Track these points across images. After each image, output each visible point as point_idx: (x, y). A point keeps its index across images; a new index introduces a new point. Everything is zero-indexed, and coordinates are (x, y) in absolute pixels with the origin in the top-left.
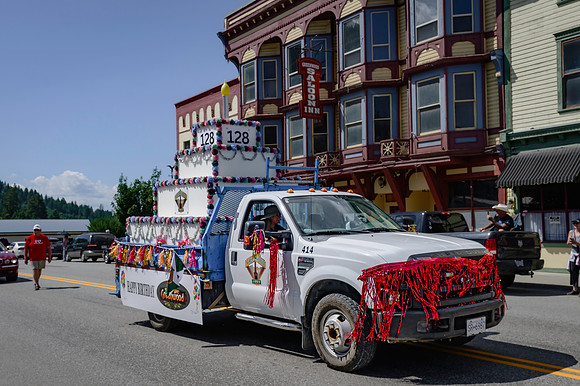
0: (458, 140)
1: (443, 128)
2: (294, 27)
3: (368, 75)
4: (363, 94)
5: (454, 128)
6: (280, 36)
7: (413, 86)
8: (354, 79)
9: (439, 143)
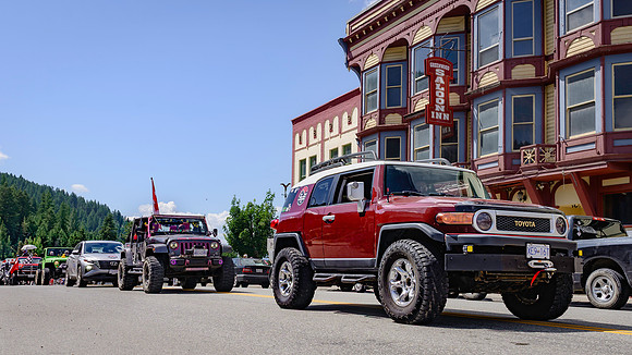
0: (618, 143)
1: (599, 129)
2: (423, 26)
3: (507, 73)
4: (500, 94)
5: (612, 128)
6: (407, 37)
7: (562, 83)
8: (490, 78)
9: (593, 146)
